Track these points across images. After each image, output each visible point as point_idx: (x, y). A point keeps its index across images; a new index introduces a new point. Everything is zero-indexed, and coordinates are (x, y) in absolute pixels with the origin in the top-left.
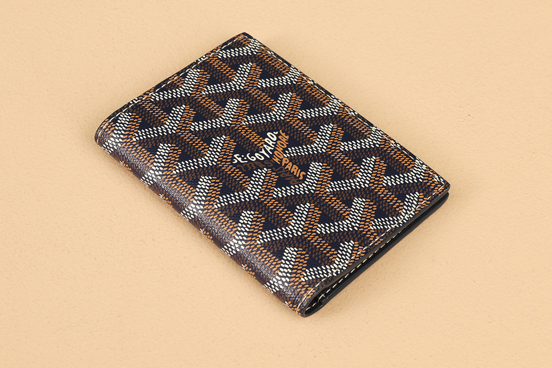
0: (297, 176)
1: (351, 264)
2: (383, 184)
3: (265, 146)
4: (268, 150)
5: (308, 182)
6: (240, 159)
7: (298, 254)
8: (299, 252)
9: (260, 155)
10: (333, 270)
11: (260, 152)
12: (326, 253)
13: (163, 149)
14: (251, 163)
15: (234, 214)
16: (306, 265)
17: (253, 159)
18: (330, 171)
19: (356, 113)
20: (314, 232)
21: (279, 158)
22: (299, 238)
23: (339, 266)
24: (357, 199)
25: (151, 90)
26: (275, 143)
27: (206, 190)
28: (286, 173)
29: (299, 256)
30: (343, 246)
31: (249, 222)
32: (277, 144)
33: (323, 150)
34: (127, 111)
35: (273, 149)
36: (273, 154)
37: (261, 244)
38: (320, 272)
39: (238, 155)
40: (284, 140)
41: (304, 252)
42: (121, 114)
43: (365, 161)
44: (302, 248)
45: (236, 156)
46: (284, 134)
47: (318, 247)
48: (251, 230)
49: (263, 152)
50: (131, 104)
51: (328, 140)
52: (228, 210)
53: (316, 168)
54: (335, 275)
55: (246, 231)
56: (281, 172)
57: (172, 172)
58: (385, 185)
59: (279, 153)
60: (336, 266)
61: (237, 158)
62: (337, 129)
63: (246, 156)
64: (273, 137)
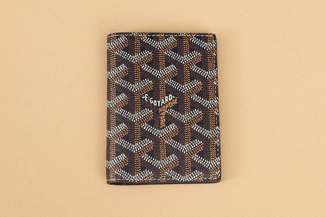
0: (161, 125)
1: (141, 181)
2: (192, 157)
3: (163, 100)
4: (162, 103)
5: (162, 131)
6: (146, 97)
7: (124, 160)
8: (125, 159)
9: (156, 102)
10: (131, 178)
11: (158, 101)
12: (135, 169)
13: (122, 67)
14: (149, 103)
15: (119, 121)
16: (123, 167)
17: (152, 102)
18: (176, 133)
19: (218, 114)
20: (141, 156)
21: (162, 110)
22: (132, 153)
23: (135, 179)
24: (174, 155)
25: (146, 33)
26: (168, 101)
27: (119, 101)
28: (158, 119)
29: (124, 161)
30: (146, 171)
31: (121, 130)
32: (168, 103)
33: (184, 121)
34: (126, 37)
35: (164, 104)
36: (162, 106)
37: (116, 143)
38: (125, 175)
39: (148, 95)
40: (173, 103)
41: (127, 161)
42: (123, 36)
43: (196, 140)
44: (129, 159)
45: (146, 95)
46: (176, 100)
47: (135, 163)
48: (118, 134)
49: (159, 102)
50: (132, 34)
51: (191, 118)
52: (119, 117)
53: (172, 127)
54: (130, 181)
55: (116, 133)
56: (156, 118)
57: (115, 81)
58: (192, 158)
59: (165, 107)
60: (134, 178)
61: (146, 96)
62: (201, 116)
63: (150, 98)
64: (170, 98)
